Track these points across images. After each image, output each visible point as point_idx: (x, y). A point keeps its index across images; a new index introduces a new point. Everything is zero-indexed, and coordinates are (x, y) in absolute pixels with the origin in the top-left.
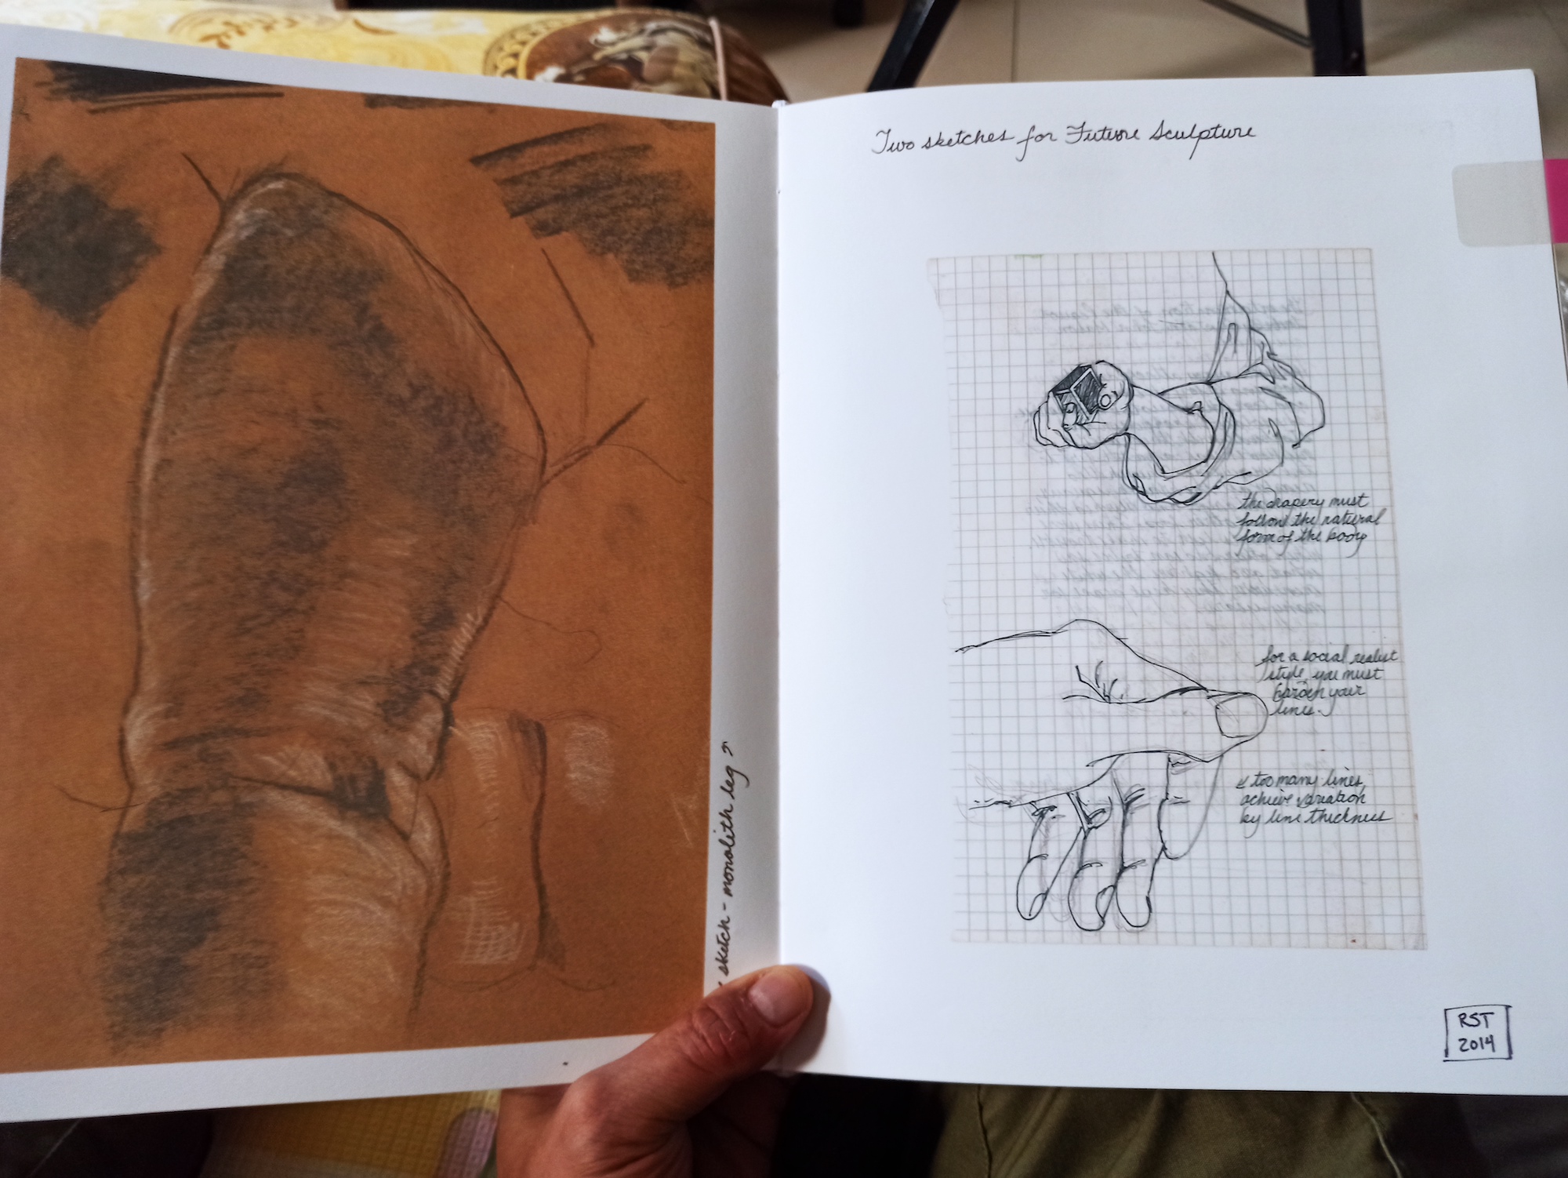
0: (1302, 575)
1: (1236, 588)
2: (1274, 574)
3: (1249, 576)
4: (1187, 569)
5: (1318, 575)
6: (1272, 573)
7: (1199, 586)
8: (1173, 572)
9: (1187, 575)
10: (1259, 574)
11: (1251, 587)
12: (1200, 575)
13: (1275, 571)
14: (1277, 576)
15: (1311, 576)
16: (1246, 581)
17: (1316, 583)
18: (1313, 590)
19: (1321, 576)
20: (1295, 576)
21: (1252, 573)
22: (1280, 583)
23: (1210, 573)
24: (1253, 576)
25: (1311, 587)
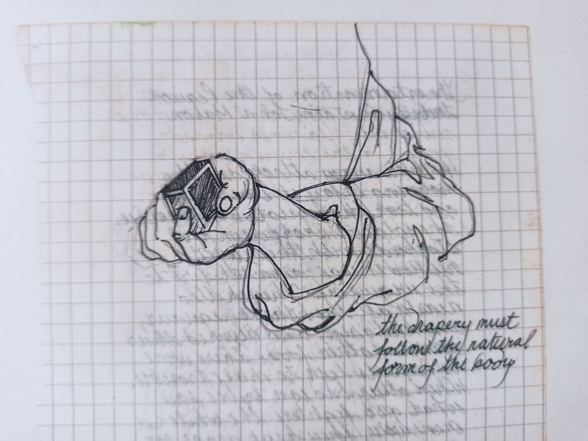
0: (443, 410)
1: (370, 429)
2: (413, 411)
3: (385, 415)
4: (315, 410)
5: (461, 409)
6: (411, 409)
7: (329, 428)
8: (300, 414)
9: (315, 417)
10: (396, 412)
11: (387, 427)
12: (330, 416)
13: (414, 407)
14: (417, 413)
15: (453, 411)
16: (383, 421)
17: (458, 418)
18: (455, 427)
19: (464, 410)
20: (437, 411)
21: (389, 411)
22: (419, 420)
23: (341, 413)
24: (390, 414)
25: (453, 424)
